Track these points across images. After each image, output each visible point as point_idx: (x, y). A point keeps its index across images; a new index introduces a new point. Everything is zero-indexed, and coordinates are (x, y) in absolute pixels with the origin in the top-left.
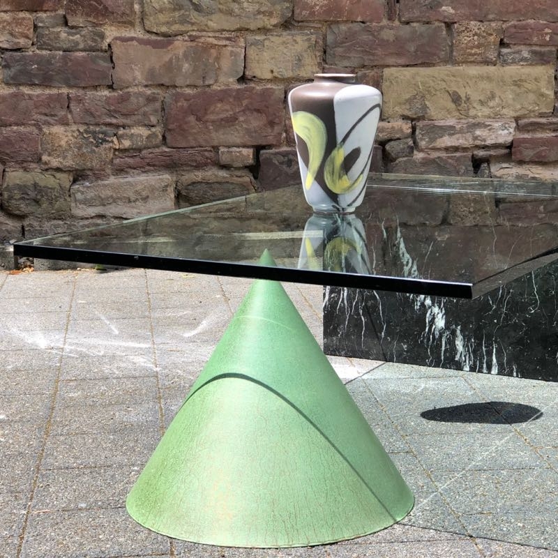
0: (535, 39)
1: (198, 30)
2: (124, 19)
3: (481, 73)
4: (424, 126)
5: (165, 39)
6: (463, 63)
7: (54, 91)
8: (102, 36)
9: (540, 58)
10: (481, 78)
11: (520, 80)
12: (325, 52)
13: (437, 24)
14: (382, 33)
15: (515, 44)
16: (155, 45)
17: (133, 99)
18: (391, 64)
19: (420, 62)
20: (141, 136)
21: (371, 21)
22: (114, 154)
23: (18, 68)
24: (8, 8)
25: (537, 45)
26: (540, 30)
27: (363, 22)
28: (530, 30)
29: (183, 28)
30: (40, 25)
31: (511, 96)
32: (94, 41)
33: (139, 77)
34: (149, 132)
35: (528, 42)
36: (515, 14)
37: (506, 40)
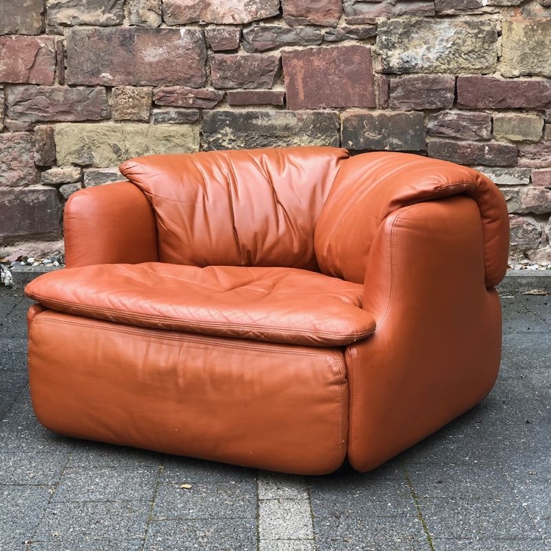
0: (180, 102)
3: (136, 129)
4: (90, 172)
6: (121, 121)
9: (185, 119)
10: (136, 133)
11: (170, 136)
12: (6, 108)
13: (99, 88)
14: (53, 94)
15: (163, 106)
18: (62, 120)
19: (85, 119)
21: (44, 85)
25: (181, 107)
26: (184, 95)
27: (38, 85)
28: (176, 95)
31: (163, 149)
35: (175, 104)
36: (163, 80)
37: (156, 103)
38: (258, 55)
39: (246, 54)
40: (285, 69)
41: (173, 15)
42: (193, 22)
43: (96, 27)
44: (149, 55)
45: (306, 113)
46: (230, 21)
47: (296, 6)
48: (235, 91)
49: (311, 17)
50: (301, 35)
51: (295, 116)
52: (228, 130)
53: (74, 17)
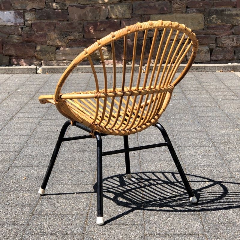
0: (197, 6)
3: (180, 16)
6: (175, 13)
7: (51, 21)
8: (65, 5)
9: (199, 11)
10: (181, 18)
11: (193, 19)
12: (133, 10)
14: (150, 4)
15: (191, 7)
16: (81, 8)
17: (74, 24)
18: (153, 13)
19: (162, 13)
20: (77, 35)
22: (69, 41)
23: (40, 14)
25: (197, 8)
29: (89, 3)
31: (190, 23)
32: (63, 6)
33: (76, 17)
34: (79, 34)
35: (195, 7)
37: (188, 6)
52: (215, 16)
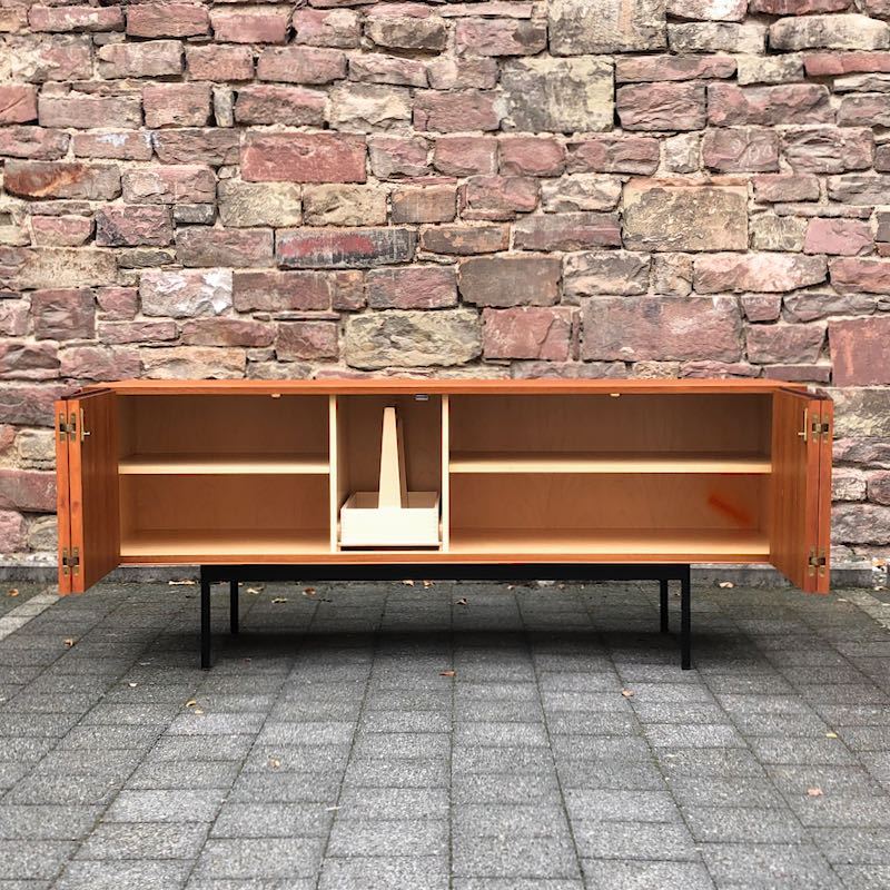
1: (396, 366)
2: (329, 355)
5: (366, 373)
13: (618, 363)
21: (556, 360)
24: (224, 344)
26: (716, 371)
27: (549, 361)
28: (707, 370)
30: (253, 359)
36: (693, 355)
38: (802, 326)
39: (787, 325)
40: (831, 341)
41: (705, 282)
42: (728, 290)
43: (619, 297)
44: (677, 327)
45: (855, 390)
46: (771, 289)
47: (846, 272)
48: (773, 366)
49: (863, 284)
50: (852, 303)
51: (842, 393)
53: (594, 287)
